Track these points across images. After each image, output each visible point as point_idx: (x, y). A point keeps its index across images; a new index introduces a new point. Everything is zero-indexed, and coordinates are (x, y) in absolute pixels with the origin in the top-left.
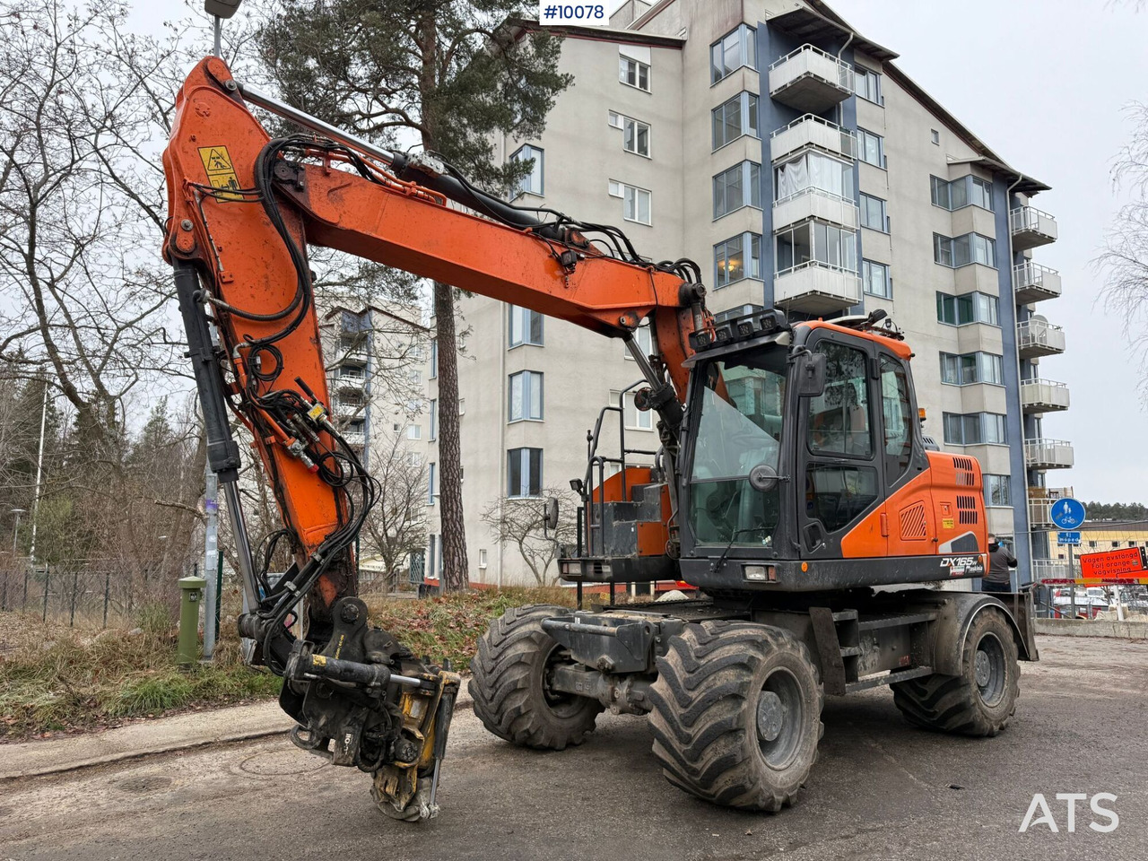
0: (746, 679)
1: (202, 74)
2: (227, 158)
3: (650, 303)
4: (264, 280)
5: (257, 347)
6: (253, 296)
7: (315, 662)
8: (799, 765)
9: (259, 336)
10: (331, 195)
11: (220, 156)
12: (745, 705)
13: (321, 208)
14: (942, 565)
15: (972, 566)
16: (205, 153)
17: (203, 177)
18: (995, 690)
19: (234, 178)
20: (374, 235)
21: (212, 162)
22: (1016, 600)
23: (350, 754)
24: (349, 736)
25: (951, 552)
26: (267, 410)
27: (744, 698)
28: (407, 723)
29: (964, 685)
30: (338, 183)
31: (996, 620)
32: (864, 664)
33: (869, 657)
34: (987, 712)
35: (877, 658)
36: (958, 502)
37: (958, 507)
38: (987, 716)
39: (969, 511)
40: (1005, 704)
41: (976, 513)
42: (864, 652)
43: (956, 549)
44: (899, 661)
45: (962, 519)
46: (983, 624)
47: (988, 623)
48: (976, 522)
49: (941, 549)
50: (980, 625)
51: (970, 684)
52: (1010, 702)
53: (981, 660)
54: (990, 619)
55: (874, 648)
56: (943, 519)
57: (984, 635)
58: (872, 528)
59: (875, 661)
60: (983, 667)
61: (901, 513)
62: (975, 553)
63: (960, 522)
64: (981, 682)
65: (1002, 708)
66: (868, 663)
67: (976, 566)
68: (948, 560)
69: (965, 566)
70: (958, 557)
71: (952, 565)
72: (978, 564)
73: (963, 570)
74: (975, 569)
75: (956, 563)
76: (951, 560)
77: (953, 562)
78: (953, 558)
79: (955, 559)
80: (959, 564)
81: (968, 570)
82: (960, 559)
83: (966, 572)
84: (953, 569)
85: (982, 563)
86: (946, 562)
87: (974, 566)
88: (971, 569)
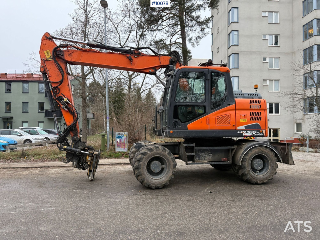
0: (143, 157)
1: (44, 36)
2: (49, 52)
3: (159, 65)
4: (57, 75)
5: (55, 88)
6: (55, 78)
7: (64, 147)
8: (163, 179)
9: (56, 86)
10: (69, 55)
11: (48, 52)
12: (141, 163)
13: (67, 58)
14: (238, 132)
15: (256, 133)
16: (45, 52)
17: (45, 57)
18: (265, 171)
19: (51, 56)
20: (80, 61)
21: (47, 53)
22: (286, 145)
23: (75, 165)
24: (75, 162)
25: (245, 129)
26: (57, 100)
27: (141, 161)
28: (88, 161)
29: (244, 168)
30: (71, 52)
31: (264, 150)
32: (204, 158)
33: (207, 157)
34: (255, 177)
35: (210, 157)
36: (251, 114)
37: (250, 115)
38: (254, 178)
39: (257, 116)
40: (266, 176)
41: (261, 117)
42: (204, 155)
43: (247, 128)
44: (221, 159)
45: (251, 119)
46: (256, 151)
47: (259, 151)
48: (260, 120)
49: (239, 128)
50: (254, 151)
51: (246, 168)
52: (269, 175)
53: (258, 162)
54: (261, 150)
55: (210, 155)
56: (241, 119)
57: (257, 154)
58: (202, 122)
59: (210, 158)
60: (259, 164)
61: (217, 117)
62: (259, 129)
63: (251, 120)
64: (257, 168)
65: (264, 177)
66: (206, 158)
67: (259, 133)
68: (242, 131)
69: (252, 133)
70: (247, 131)
71: (244, 133)
72: (260, 133)
73: (251, 135)
74: (258, 134)
75: (247, 132)
76: (244, 131)
77: (245, 132)
78: (245, 131)
79: (246, 131)
80: (248, 133)
81: (254, 135)
82: (249, 131)
83: (253, 135)
84: (244, 134)
85: (262, 133)
86: (241, 132)
87: (258, 133)
88: (256, 134)
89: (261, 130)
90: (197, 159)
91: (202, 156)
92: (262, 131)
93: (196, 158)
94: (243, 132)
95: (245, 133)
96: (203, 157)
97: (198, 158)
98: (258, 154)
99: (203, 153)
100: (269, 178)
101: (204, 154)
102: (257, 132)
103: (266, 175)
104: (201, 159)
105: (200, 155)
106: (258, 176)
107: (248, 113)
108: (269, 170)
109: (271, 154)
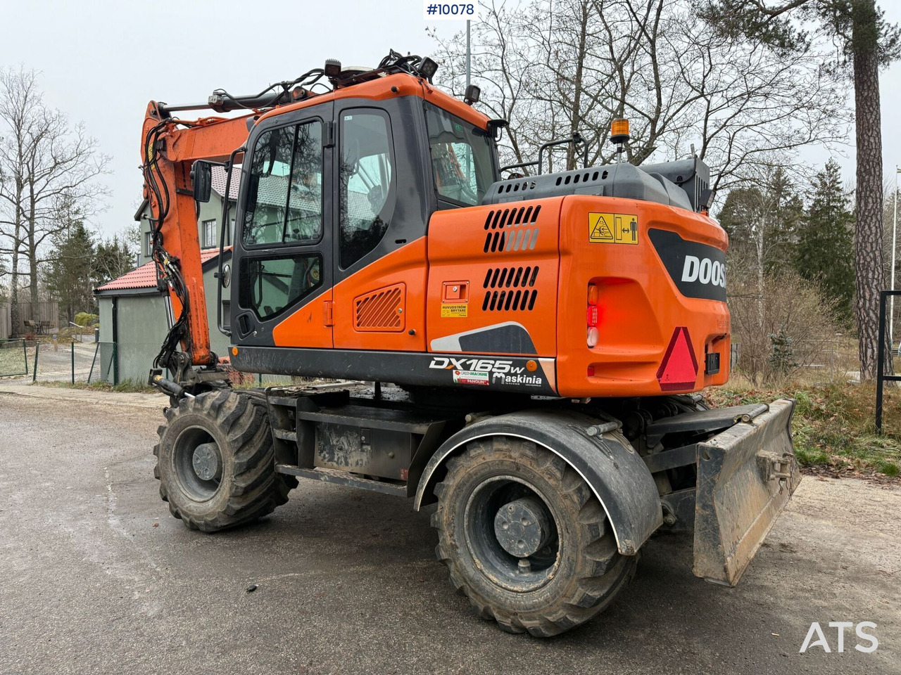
7: (155, 379)
14: (432, 365)
15: (508, 374)
25: (459, 349)
31: (527, 463)
32: (346, 458)
33: (354, 454)
34: (477, 586)
35: (365, 457)
36: (490, 279)
37: (485, 286)
38: (477, 590)
39: (515, 290)
40: (537, 598)
41: (535, 293)
42: (346, 447)
43: (472, 346)
44: (400, 473)
45: (490, 303)
46: (489, 459)
47: (502, 462)
48: (531, 308)
49: (437, 345)
50: (480, 460)
51: (444, 531)
52: (547, 601)
53: (516, 516)
54: (511, 457)
55: (363, 451)
56: (443, 305)
57: (497, 478)
58: (310, 318)
59: (361, 460)
60: (516, 528)
61: (358, 299)
62: (521, 355)
63: (484, 308)
64: (510, 548)
65: (525, 601)
66: (352, 459)
67: (522, 375)
68: (446, 361)
69: (491, 373)
70: (470, 359)
71: (455, 368)
72: (527, 373)
73: (487, 378)
74: (519, 379)
75: (466, 367)
76: (453, 361)
77: (458, 364)
78: (458, 360)
79: (463, 360)
80: (472, 368)
81: (499, 379)
82: (474, 361)
83: (494, 381)
84: (458, 374)
85: (539, 372)
86: (442, 363)
87: (516, 374)
88: (509, 379)
89: (532, 360)
90: (324, 458)
91: (341, 449)
92: (538, 362)
93: (322, 455)
94: (450, 363)
95: (459, 367)
96: (341, 454)
97: (327, 456)
98: (503, 477)
99: (343, 439)
100: (550, 614)
101: (345, 444)
102: (513, 365)
103: (536, 594)
104: (336, 459)
105: (335, 443)
106: (496, 584)
107: (475, 274)
108: (554, 574)
109: (565, 492)
